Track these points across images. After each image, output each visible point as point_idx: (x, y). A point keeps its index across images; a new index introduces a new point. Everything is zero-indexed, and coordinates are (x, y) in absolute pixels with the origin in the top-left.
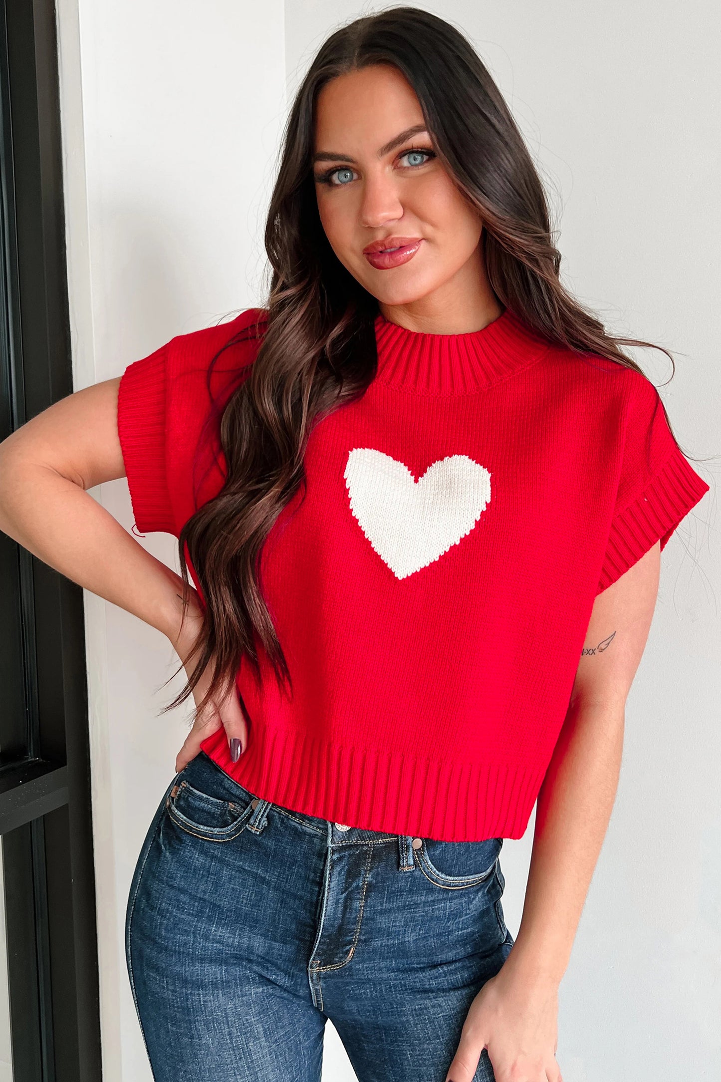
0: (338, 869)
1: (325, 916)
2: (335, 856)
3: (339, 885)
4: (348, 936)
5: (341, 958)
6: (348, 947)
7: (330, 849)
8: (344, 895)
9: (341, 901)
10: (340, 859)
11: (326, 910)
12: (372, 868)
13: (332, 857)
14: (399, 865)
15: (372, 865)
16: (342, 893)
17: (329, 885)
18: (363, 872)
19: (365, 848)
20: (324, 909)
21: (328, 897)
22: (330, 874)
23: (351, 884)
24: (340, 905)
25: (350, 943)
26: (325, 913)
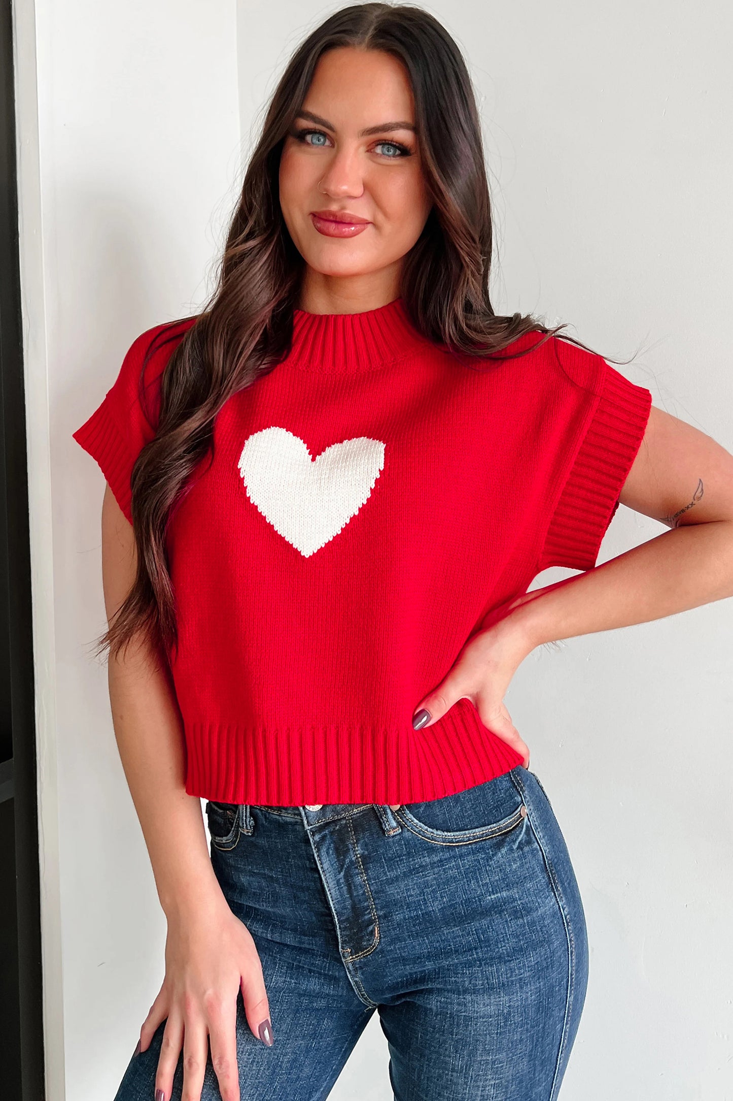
0: (323, 850)
1: (332, 901)
2: (317, 838)
3: (332, 865)
4: (365, 915)
5: (369, 940)
6: (371, 928)
7: (308, 831)
8: (342, 874)
9: (342, 881)
10: (323, 839)
11: (330, 894)
12: (358, 840)
13: (313, 839)
14: (384, 831)
15: (357, 836)
16: (340, 873)
17: (322, 868)
18: (350, 846)
19: (344, 822)
20: (328, 893)
21: (326, 879)
22: (318, 856)
23: (344, 860)
24: (342, 886)
25: (371, 922)
26: (331, 897)
